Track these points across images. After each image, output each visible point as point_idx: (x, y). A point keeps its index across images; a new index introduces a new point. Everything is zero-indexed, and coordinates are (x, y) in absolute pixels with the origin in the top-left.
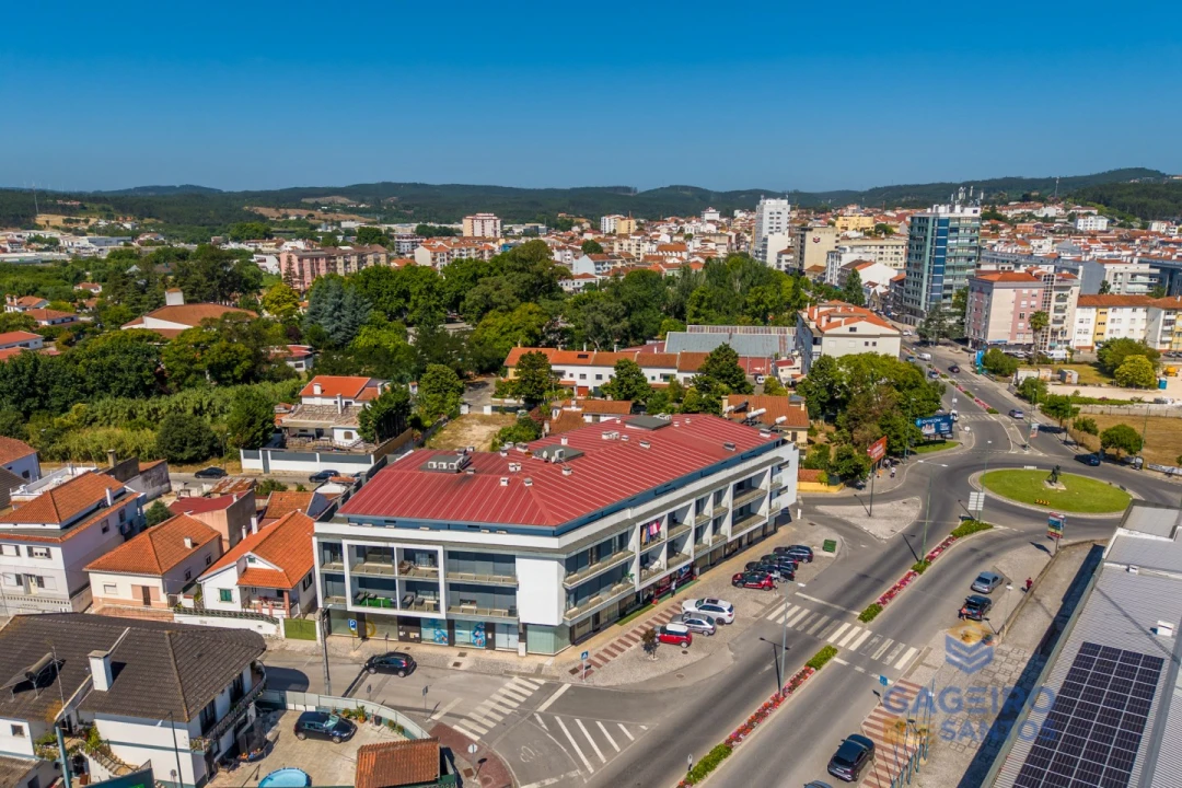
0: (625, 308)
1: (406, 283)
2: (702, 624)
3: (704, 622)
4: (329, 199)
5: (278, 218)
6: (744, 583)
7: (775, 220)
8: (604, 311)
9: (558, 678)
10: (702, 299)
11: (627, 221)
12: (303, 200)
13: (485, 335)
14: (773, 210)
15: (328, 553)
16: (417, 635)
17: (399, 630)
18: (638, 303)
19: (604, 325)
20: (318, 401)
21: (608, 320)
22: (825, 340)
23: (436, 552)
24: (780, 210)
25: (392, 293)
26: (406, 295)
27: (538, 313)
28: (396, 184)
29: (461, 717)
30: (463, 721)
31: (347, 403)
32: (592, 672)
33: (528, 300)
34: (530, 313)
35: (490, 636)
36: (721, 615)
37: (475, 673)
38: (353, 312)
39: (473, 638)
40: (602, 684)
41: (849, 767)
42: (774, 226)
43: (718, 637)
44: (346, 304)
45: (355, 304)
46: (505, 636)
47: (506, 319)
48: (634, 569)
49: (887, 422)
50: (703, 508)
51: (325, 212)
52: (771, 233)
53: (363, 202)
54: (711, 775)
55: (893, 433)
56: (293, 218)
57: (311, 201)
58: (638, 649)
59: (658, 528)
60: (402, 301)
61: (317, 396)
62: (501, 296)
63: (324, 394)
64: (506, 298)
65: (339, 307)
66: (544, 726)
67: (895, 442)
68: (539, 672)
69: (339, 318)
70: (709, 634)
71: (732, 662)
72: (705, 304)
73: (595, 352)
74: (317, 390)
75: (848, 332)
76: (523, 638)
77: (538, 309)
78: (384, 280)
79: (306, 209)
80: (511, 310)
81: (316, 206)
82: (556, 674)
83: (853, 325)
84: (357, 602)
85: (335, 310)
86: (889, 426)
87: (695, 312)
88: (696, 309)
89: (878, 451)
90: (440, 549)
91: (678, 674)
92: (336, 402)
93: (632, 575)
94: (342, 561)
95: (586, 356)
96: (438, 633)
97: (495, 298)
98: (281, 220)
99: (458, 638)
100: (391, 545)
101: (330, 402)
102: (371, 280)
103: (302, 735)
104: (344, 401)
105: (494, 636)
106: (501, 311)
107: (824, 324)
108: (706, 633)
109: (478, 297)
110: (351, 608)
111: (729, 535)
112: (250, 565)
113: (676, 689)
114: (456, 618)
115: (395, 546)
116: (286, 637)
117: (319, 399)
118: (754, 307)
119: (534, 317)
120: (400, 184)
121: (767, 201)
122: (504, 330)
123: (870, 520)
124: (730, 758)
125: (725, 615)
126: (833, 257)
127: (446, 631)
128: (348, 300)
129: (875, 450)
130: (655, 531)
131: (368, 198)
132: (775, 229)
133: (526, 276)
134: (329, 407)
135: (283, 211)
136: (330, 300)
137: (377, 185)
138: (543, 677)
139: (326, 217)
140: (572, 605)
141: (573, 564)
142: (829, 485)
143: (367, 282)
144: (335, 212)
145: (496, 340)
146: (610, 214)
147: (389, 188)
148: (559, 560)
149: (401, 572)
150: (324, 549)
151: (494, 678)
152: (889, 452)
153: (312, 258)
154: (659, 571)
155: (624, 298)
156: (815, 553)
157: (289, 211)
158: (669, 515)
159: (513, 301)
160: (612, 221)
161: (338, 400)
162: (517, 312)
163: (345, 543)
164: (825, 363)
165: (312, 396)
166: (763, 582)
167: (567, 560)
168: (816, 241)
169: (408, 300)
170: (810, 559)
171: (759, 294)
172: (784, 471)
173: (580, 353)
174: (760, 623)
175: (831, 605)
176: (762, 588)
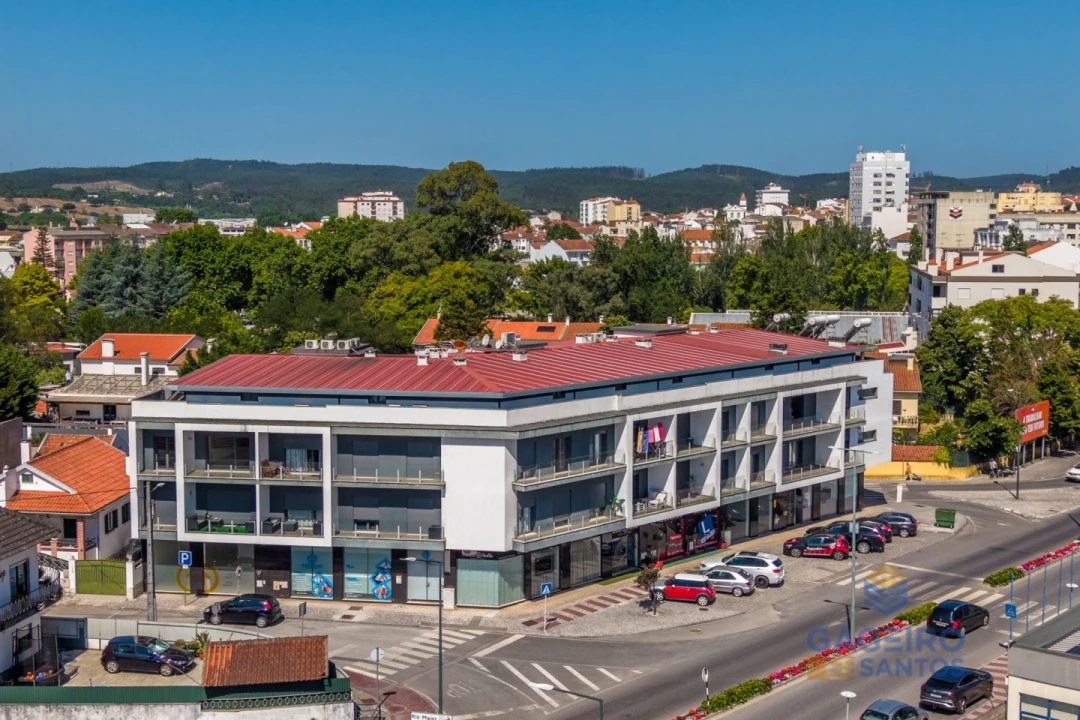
0: (617, 277)
1: (245, 257)
2: (732, 577)
3: (735, 574)
4: (102, 185)
5: (12, 211)
6: (802, 549)
7: (883, 188)
8: (583, 282)
9: (506, 629)
10: (752, 275)
11: (625, 207)
12: (56, 186)
13: (382, 309)
14: (878, 170)
15: (150, 452)
16: (285, 585)
17: (258, 578)
18: (641, 272)
19: (583, 303)
20: (107, 369)
21: (590, 295)
22: (951, 286)
23: (319, 437)
24: (891, 169)
25: (222, 272)
26: (245, 275)
27: (470, 276)
28: (219, 163)
29: (356, 660)
30: (359, 664)
31: (156, 372)
32: (558, 624)
33: (453, 258)
34: (457, 275)
35: (399, 580)
36: (763, 571)
37: (375, 624)
38: (157, 287)
39: (372, 585)
40: (577, 635)
41: (949, 689)
42: (883, 197)
43: (755, 598)
44: (145, 274)
45: (161, 273)
46: (422, 580)
47: (417, 284)
48: (625, 492)
49: (1047, 379)
50: (735, 428)
51: (95, 203)
52: (877, 209)
53: (161, 188)
54: (737, 708)
55: (1059, 396)
56: (37, 210)
57: (69, 187)
58: (631, 605)
59: (663, 435)
60: (238, 285)
61: (108, 359)
62: (409, 249)
63: (118, 357)
64: (417, 250)
65: (134, 279)
66: (485, 669)
67: (1064, 412)
68: (475, 623)
69: (132, 298)
70: (744, 594)
71: (779, 620)
72: (757, 284)
73: (567, 322)
74: (108, 349)
75: (990, 273)
76: (451, 581)
77: (469, 270)
78: (209, 250)
79: (60, 197)
80: (423, 271)
81: (79, 194)
82: (503, 626)
83: (998, 261)
84: (193, 525)
85: (126, 284)
86: (1053, 383)
87: (741, 297)
88: (742, 291)
89: (1035, 422)
90: (326, 432)
91: (693, 627)
92: (138, 370)
93: (622, 501)
94: (172, 464)
95: (552, 329)
96: (317, 580)
97: (399, 252)
98: (16, 215)
99: (350, 588)
100: (250, 428)
101: (128, 369)
102: (186, 250)
103: (113, 666)
104: (151, 367)
105: (405, 581)
106: (411, 273)
107: (950, 266)
108: (738, 592)
109: (369, 252)
110: (183, 536)
111: (778, 479)
112: (25, 487)
113: (689, 641)
114: (347, 545)
115: (257, 429)
116: (78, 591)
117: (110, 364)
118: (841, 288)
119: (462, 282)
120: (228, 163)
121: (869, 155)
122: (414, 300)
123: (1016, 502)
124: (767, 695)
125: (768, 571)
126: (984, 237)
127: (329, 577)
128: (148, 269)
129: (1029, 418)
130: (658, 438)
131: (169, 183)
132: (883, 202)
133: (452, 220)
134: (125, 377)
135: (19, 201)
136: (118, 267)
137: (186, 163)
138: (481, 628)
139: (98, 210)
140: (527, 528)
141: (530, 451)
142: (951, 465)
143: (179, 254)
144: (112, 204)
145: (399, 316)
146: (593, 197)
147: (205, 168)
148: (506, 443)
149: (264, 474)
150: (146, 445)
151: (405, 629)
152: (1056, 429)
153: (79, 241)
154: (663, 507)
155: (616, 262)
156: (921, 528)
157: (30, 201)
158: (680, 416)
159: (429, 256)
160: (600, 208)
161: (143, 366)
162: (437, 273)
163: (179, 428)
164: (950, 317)
165: (99, 359)
166: (832, 546)
167: (520, 442)
168: (956, 215)
169: (247, 286)
170: (912, 532)
171: (848, 267)
172: (870, 403)
173: (543, 324)
174: (824, 587)
175: (941, 573)
176: (831, 557)
